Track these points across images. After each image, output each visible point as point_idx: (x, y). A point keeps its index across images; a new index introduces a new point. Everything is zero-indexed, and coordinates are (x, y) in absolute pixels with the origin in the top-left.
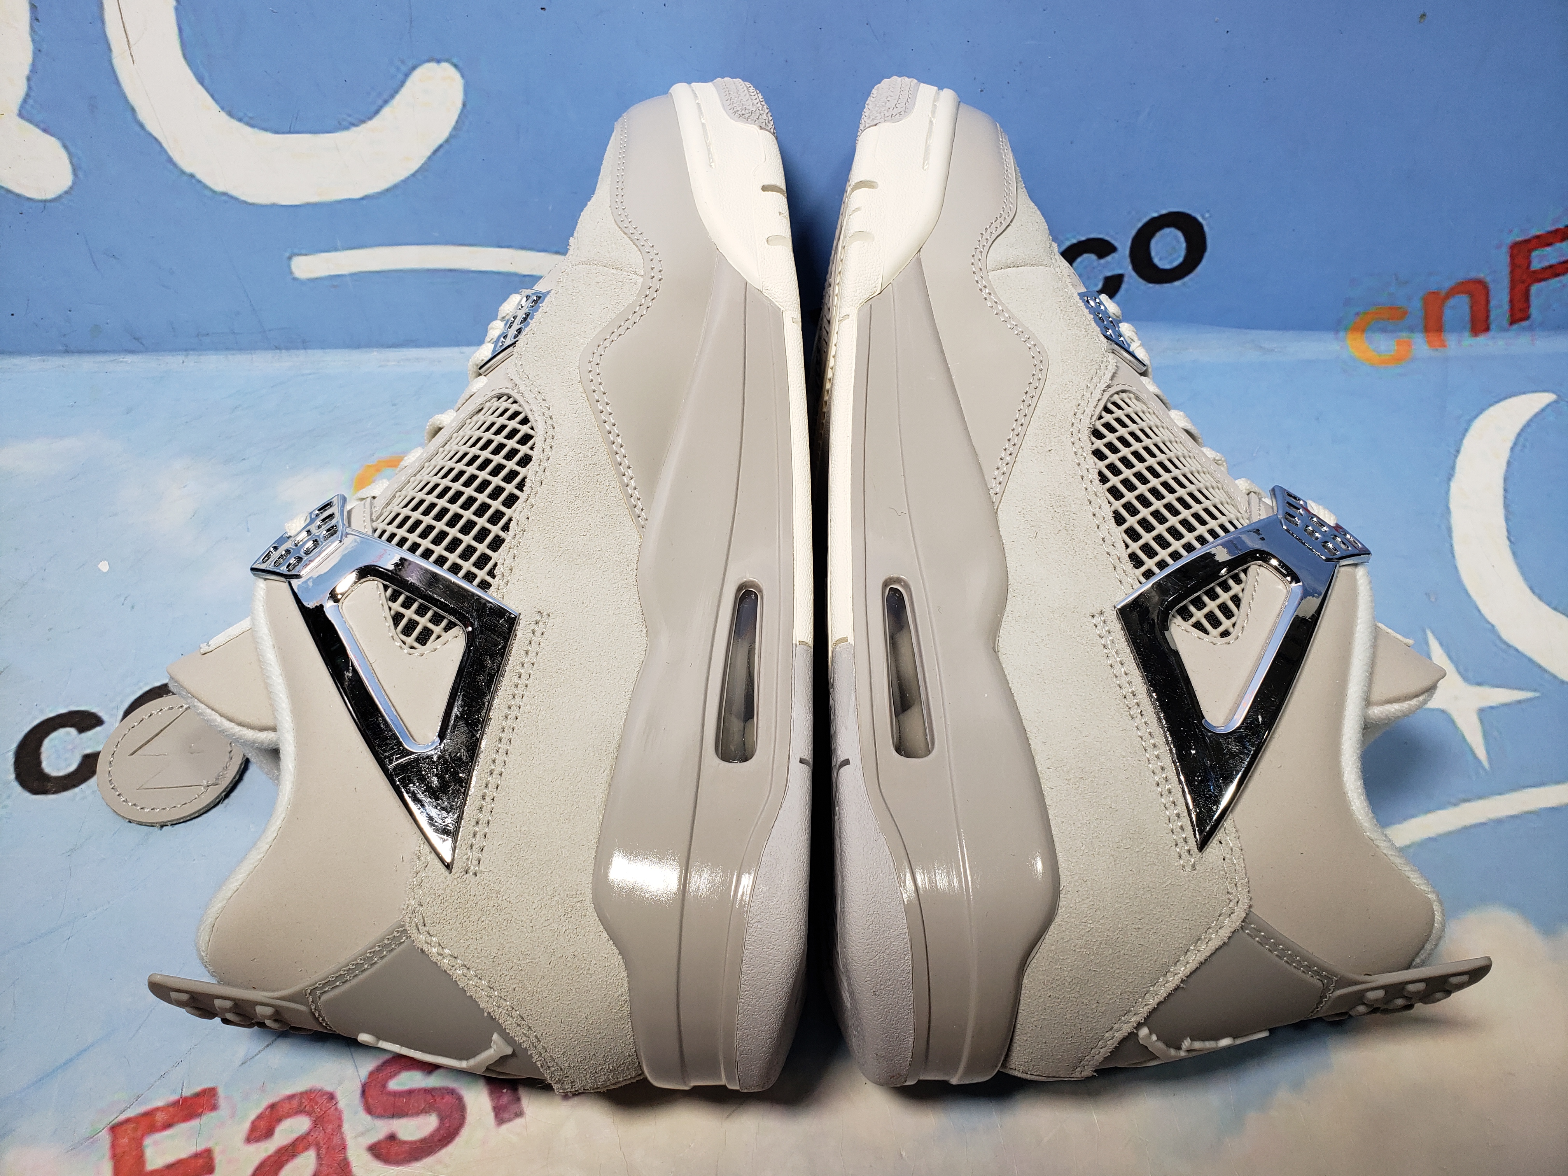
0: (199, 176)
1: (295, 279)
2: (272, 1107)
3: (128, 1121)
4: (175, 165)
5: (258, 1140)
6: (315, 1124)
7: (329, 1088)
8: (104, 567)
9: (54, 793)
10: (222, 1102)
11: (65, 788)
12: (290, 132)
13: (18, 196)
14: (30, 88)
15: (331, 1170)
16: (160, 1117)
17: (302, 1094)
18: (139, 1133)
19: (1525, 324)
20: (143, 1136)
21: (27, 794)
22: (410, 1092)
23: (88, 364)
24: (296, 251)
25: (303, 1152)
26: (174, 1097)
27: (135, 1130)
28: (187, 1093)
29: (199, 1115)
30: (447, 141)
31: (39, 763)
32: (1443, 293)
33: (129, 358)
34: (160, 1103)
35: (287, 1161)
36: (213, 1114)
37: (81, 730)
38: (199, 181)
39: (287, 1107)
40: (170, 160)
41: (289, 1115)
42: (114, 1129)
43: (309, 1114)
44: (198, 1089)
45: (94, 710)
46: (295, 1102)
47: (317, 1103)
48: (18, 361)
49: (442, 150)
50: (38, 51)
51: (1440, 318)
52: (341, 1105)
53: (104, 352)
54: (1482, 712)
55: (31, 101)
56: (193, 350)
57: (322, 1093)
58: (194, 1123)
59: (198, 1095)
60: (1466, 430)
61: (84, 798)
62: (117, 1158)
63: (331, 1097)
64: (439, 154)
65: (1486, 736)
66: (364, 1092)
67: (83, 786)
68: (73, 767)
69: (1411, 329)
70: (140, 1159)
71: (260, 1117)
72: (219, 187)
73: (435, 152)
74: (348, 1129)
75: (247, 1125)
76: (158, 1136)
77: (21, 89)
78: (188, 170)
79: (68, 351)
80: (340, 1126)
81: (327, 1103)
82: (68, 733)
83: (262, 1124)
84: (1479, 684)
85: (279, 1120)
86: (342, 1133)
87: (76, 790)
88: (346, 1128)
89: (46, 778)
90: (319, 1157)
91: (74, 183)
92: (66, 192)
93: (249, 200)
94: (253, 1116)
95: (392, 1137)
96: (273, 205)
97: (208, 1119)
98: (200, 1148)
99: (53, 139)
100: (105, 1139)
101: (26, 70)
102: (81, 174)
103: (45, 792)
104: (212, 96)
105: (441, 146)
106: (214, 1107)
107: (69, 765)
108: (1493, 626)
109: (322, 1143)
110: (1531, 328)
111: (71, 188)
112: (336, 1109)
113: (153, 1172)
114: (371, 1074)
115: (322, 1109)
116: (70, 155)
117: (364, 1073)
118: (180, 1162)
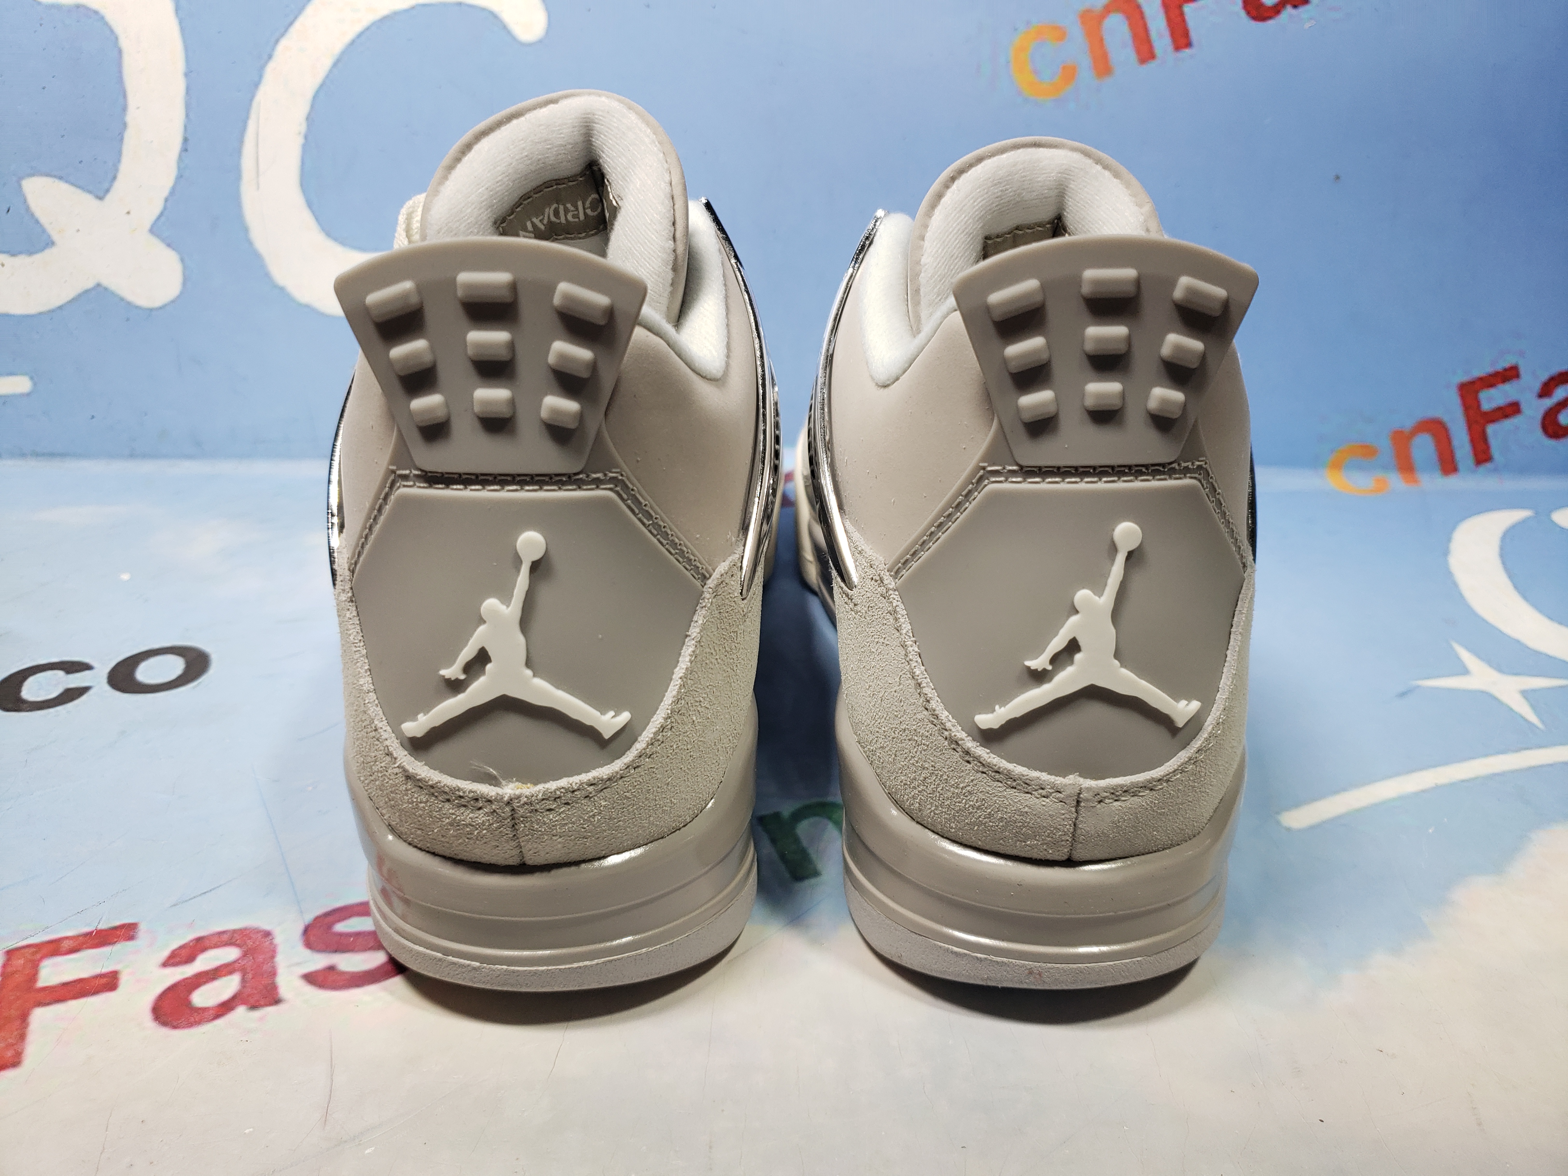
0: (292, 290)
2: (199, 940)
3: (29, 946)
5: (175, 965)
6: (245, 955)
7: (267, 927)
8: (125, 577)
10: (142, 934)
14: (165, 208)
15: (255, 992)
16: (66, 945)
17: (235, 931)
18: (38, 956)
19: (1489, 465)
20: (42, 958)
22: (358, 934)
25: (225, 976)
26: (87, 929)
27: (35, 954)
28: (103, 926)
29: (112, 944)
32: (1407, 432)
33: (186, 463)
34: (69, 934)
35: (205, 983)
36: (129, 943)
39: (216, 939)
41: (216, 946)
42: (11, 953)
43: (238, 946)
44: (116, 923)
45: (86, 660)
46: (226, 937)
47: (250, 938)
50: (179, 177)
51: (1409, 457)
52: (278, 940)
55: (163, 219)
57: (257, 931)
58: (105, 950)
59: (115, 929)
60: (1454, 529)
61: (58, 715)
62: (5, 975)
63: (267, 934)
66: (307, 931)
67: (59, 708)
69: (1385, 468)
70: (33, 977)
71: (182, 947)
72: (306, 300)
74: (281, 961)
75: (166, 953)
76: (59, 959)
77: (157, 207)
78: (283, 284)
80: (273, 957)
81: (262, 938)
83: (184, 953)
85: (204, 950)
86: (273, 963)
88: (280, 957)
90: (244, 981)
91: (182, 293)
92: (173, 302)
94: (175, 945)
97: (121, 947)
98: (106, 970)
101: (165, 193)
102: (189, 285)
104: (317, 219)
106: (131, 938)
109: (249, 969)
110: (1496, 470)
111: (178, 297)
112: (271, 943)
113: (44, 989)
114: (317, 919)
115: (254, 943)
116: (185, 268)
117: (309, 918)
118: (81, 981)
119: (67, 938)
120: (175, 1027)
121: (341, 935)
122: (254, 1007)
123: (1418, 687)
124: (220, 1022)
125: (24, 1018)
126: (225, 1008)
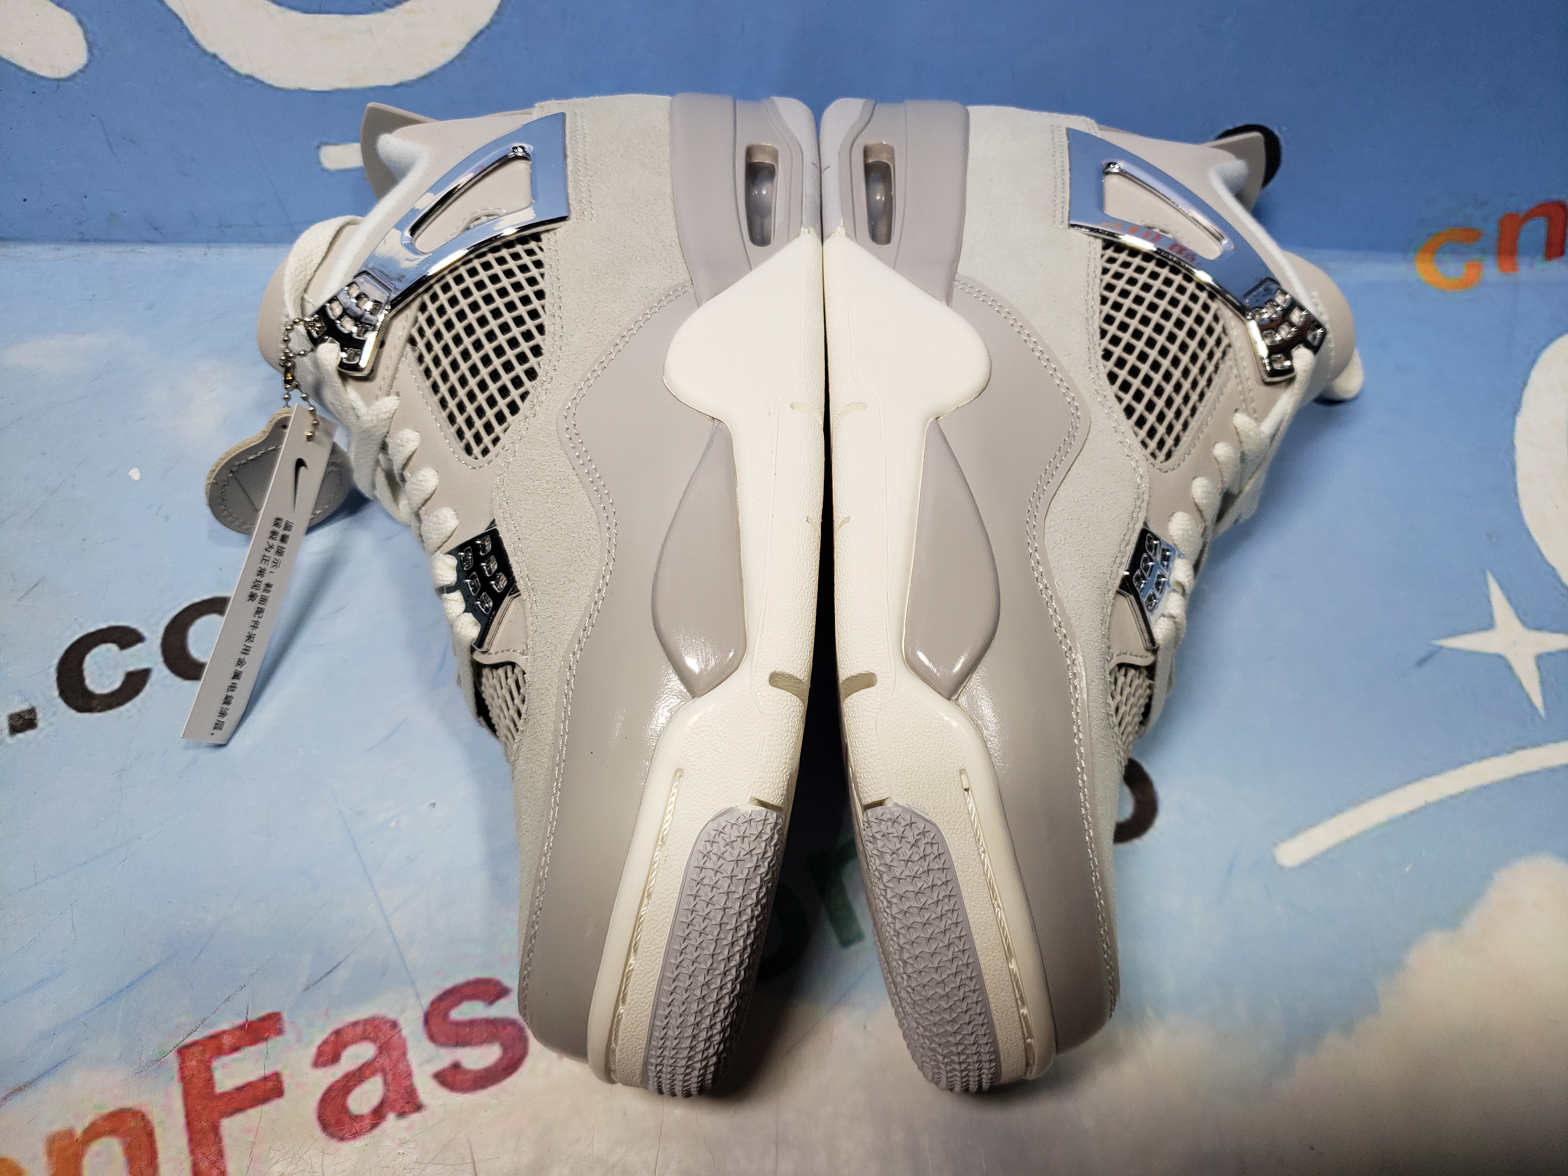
0: (223, 56)
1: (324, 170)
2: (337, 1033)
3: (195, 1043)
4: (196, 44)
5: (325, 1064)
6: (380, 1051)
7: (392, 1016)
8: (135, 474)
9: (100, 711)
10: (288, 1027)
11: (110, 707)
12: (320, 12)
13: (30, 74)
15: (398, 1096)
16: (227, 1040)
17: (365, 1021)
18: (207, 1056)
20: (211, 1058)
21: (72, 712)
22: (473, 1022)
23: (105, 254)
24: (325, 139)
25: (369, 1077)
26: (240, 1021)
27: (203, 1052)
28: (253, 1016)
29: (266, 1039)
30: (488, 27)
31: (82, 680)
32: (1522, 215)
33: (148, 249)
34: (226, 1026)
35: (355, 1086)
36: (279, 1039)
37: (123, 646)
38: (222, 63)
39: (350, 1034)
40: (191, 38)
41: (354, 1042)
42: (182, 1052)
43: (373, 1040)
44: (262, 1013)
45: (134, 625)
46: (359, 1029)
47: (381, 1030)
48: (31, 249)
49: (483, 37)
51: (1514, 240)
52: (405, 1032)
53: (122, 241)
54: (1541, 660)
56: (216, 241)
57: (385, 1021)
58: (261, 1047)
59: (263, 1019)
60: (1534, 361)
61: (130, 717)
62: (186, 1080)
63: (394, 1025)
64: (480, 40)
65: (1543, 682)
66: (427, 1019)
67: (128, 705)
68: (117, 685)
69: (1484, 252)
70: (210, 1081)
71: (325, 1042)
72: (244, 70)
73: (476, 38)
74: (413, 1058)
75: (313, 1051)
76: (226, 1059)
78: (211, 49)
79: (83, 240)
80: (405, 1054)
81: (391, 1030)
82: (109, 650)
83: (328, 1049)
84: (1538, 629)
85: (345, 1046)
86: (406, 1061)
87: (122, 709)
88: (411, 1055)
89: (90, 695)
90: (386, 1083)
91: (90, 61)
92: (81, 71)
93: (276, 84)
94: (318, 1041)
95: (456, 1066)
96: (302, 91)
97: (274, 1043)
98: (268, 1071)
99: (67, 14)
100: (173, 1062)
102: (96, 52)
103: (90, 710)
105: (481, 32)
106: (280, 1032)
107: (112, 683)
108: (1554, 569)
109: (388, 1069)
111: (86, 66)
112: (400, 1037)
113: (223, 1094)
114: (433, 1003)
115: (386, 1036)
116: (86, 32)
117: (426, 1002)
118: (249, 1085)
119: (224, 1032)
120: (342, 1139)
121: (458, 1024)
122: (402, 1114)
123: (1441, 647)
124: (376, 1132)
125: (215, 1129)
126: (378, 1115)
